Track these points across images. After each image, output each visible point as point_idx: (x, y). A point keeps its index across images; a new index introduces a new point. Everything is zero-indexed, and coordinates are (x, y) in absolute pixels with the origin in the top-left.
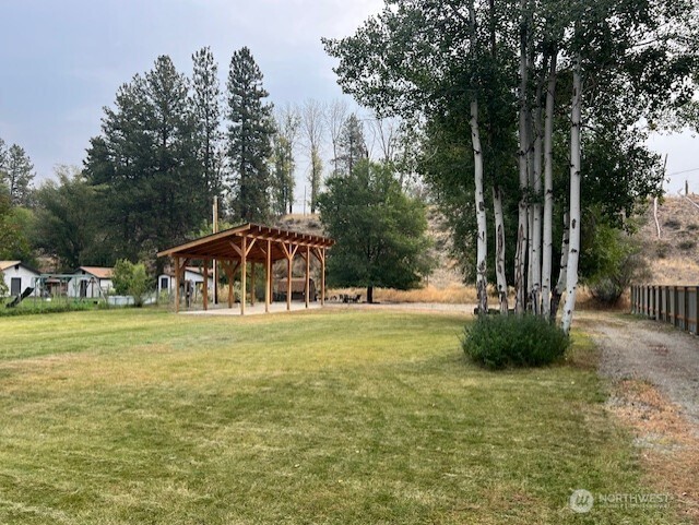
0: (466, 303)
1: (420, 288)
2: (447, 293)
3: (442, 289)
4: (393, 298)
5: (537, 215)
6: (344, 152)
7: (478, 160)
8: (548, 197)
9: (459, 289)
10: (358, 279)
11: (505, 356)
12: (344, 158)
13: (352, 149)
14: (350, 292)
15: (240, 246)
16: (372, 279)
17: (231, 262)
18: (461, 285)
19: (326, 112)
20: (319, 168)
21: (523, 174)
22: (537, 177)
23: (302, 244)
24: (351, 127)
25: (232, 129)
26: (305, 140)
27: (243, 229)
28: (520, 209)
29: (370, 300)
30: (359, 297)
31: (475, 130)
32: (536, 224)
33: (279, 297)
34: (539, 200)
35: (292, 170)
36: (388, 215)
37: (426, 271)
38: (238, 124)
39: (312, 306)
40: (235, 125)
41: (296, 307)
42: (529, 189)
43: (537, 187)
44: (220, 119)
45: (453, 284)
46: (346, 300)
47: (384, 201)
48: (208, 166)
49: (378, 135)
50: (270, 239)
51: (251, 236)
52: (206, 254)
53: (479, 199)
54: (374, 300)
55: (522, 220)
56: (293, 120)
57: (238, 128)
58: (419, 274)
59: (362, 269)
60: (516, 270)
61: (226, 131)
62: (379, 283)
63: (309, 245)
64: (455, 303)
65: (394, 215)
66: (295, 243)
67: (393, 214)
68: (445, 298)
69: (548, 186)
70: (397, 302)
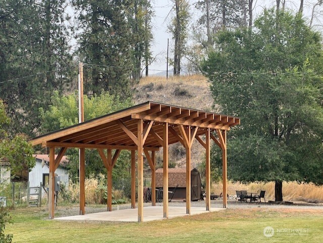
4: (307, 197)
10: (267, 170)
14: (252, 188)
16: (286, 170)
20: (185, 15)
23: (203, 125)
27: (142, 109)
29: (279, 199)
30: (263, 194)
33: (154, 196)
35: (147, 19)
36: (306, 82)
39: (197, 209)
41: (177, 209)
46: (243, 197)
48: (49, 18)
50: (168, 121)
51: (148, 118)
52: (81, 142)
54: (285, 199)
59: (272, 155)
62: (296, 175)
63: (210, 126)
66: (194, 124)
67: (315, 80)
70: (314, 202)
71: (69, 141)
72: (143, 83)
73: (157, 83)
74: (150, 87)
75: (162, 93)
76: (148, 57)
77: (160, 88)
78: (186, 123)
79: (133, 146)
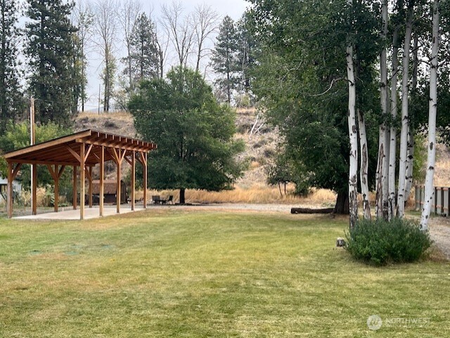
0: (271, 203)
1: (232, 189)
2: (252, 194)
3: (247, 189)
4: (201, 199)
5: (393, 136)
6: (136, 50)
7: (352, 91)
8: (404, 122)
9: (261, 188)
10: (175, 181)
11: (386, 255)
12: (135, 57)
13: (143, 48)
14: (163, 194)
15: (78, 151)
16: (188, 181)
17: (56, 167)
18: (263, 185)
19: (119, 11)
20: (113, 67)
21: (384, 102)
22: (394, 105)
23: (129, 149)
24: (142, 26)
25: (31, 26)
26: (98, 38)
27: (84, 135)
28: (381, 131)
29: (182, 201)
30: (171, 198)
31: (350, 65)
32: (393, 144)
33: (93, 200)
34: (397, 124)
35: (83, 68)
36: (203, 120)
37: (237, 173)
38: (37, 22)
39: (125, 210)
40: (33, 22)
41: (110, 210)
42: (389, 115)
43: (394, 112)
44: (17, 15)
45: (255, 184)
46: (157, 201)
47: (199, 106)
48: (4, 63)
49: (172, 36)
50: (104, 145)
51: (89, 142)
52: (35, 159)
53: (351, 123)
54: (186, 202)
55: (382, 140)
56: (86, 17)
57: (38, 25)
58: (231, 176)
59: (179, 170)
60: (377, 181)
61: (24, 28)
62: (195, 184)
63: (135, 149)
64: (260, 203)
65: (209, 120)
66: (124, 148)
67: (209, 118)
68: (251, 198)
69: (405, 112)
70: (206, 203)
71: (24, 159)
72: (80, 117)
73: (91, 117)
74: (86, 120)
75: (95, 124)
76: (83, 97)
77: (94, 121)
78: (117, 147)
79: (76, 163)
